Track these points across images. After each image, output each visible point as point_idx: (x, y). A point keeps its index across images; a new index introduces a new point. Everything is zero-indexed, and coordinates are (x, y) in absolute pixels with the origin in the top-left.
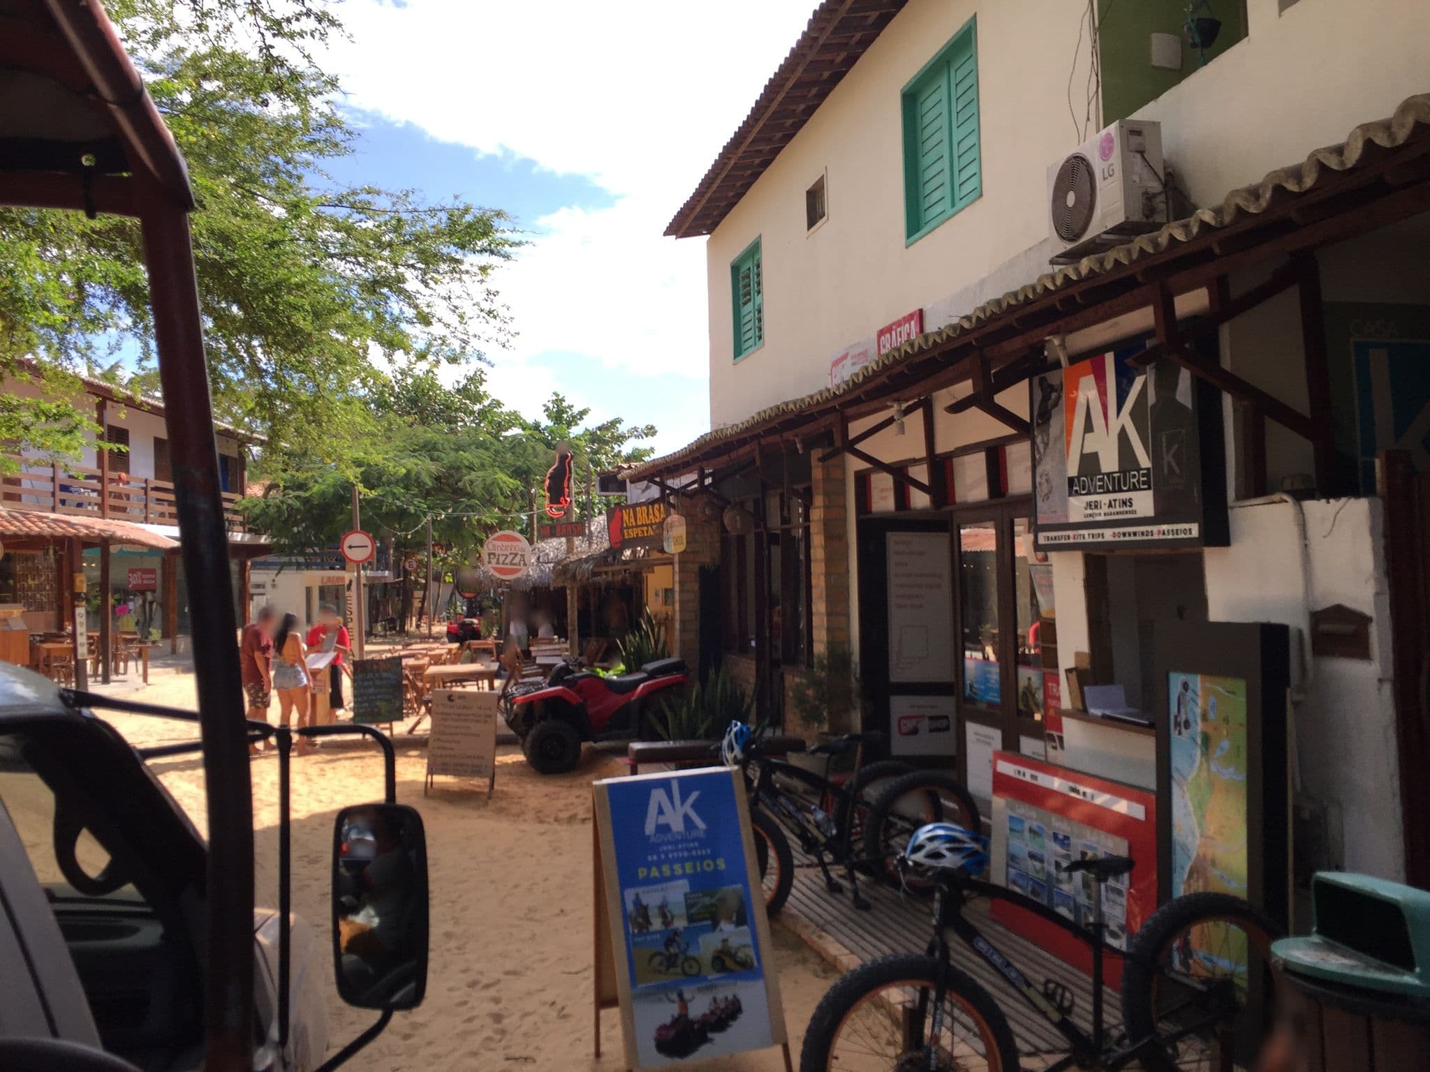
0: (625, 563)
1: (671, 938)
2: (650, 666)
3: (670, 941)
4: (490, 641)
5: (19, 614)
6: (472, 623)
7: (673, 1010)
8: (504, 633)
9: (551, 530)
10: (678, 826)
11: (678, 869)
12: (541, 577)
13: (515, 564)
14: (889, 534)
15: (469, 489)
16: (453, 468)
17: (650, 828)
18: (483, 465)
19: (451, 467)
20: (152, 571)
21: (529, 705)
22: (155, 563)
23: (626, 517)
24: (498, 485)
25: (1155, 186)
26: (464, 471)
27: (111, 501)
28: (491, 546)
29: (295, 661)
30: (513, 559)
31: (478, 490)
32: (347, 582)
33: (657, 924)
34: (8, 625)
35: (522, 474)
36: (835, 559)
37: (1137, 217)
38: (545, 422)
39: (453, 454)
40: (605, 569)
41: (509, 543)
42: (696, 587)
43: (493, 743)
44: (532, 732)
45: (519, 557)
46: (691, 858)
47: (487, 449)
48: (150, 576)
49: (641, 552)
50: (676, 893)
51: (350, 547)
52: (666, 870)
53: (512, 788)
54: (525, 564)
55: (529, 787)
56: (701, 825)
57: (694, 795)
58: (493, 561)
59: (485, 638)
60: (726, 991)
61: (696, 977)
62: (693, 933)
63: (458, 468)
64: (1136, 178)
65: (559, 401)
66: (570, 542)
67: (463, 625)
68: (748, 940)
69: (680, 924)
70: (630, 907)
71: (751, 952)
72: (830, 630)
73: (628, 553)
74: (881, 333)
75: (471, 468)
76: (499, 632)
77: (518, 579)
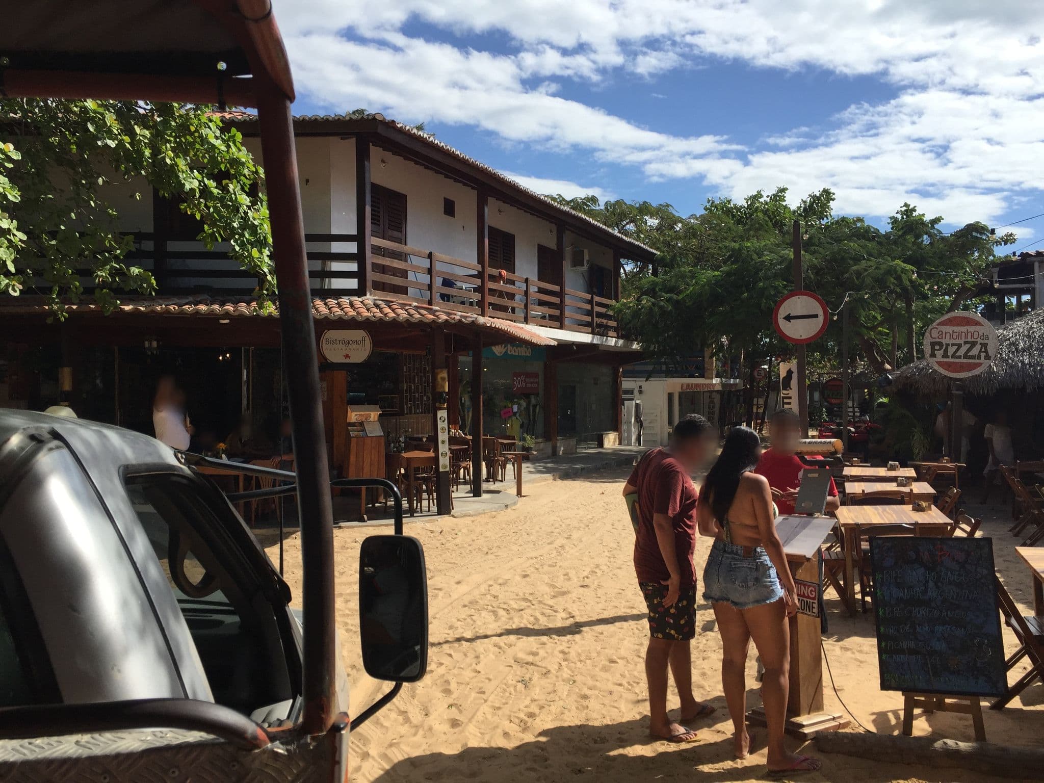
5: (376, 418)
12: (1011, 375)
13: (972, 357)
20: (536, 375)
22: (537, 367)
27: (490, 299)
28: (935, 334)
29: (757, 542)
30: (969, 350)
32: (783, 374)
34: (364, 430)
41: (963, 329)
45: (978, 347)
48: (532, 380)
51: (788, 318)
54: (988, 357)
58: (939, 353)
77: (976, 378)
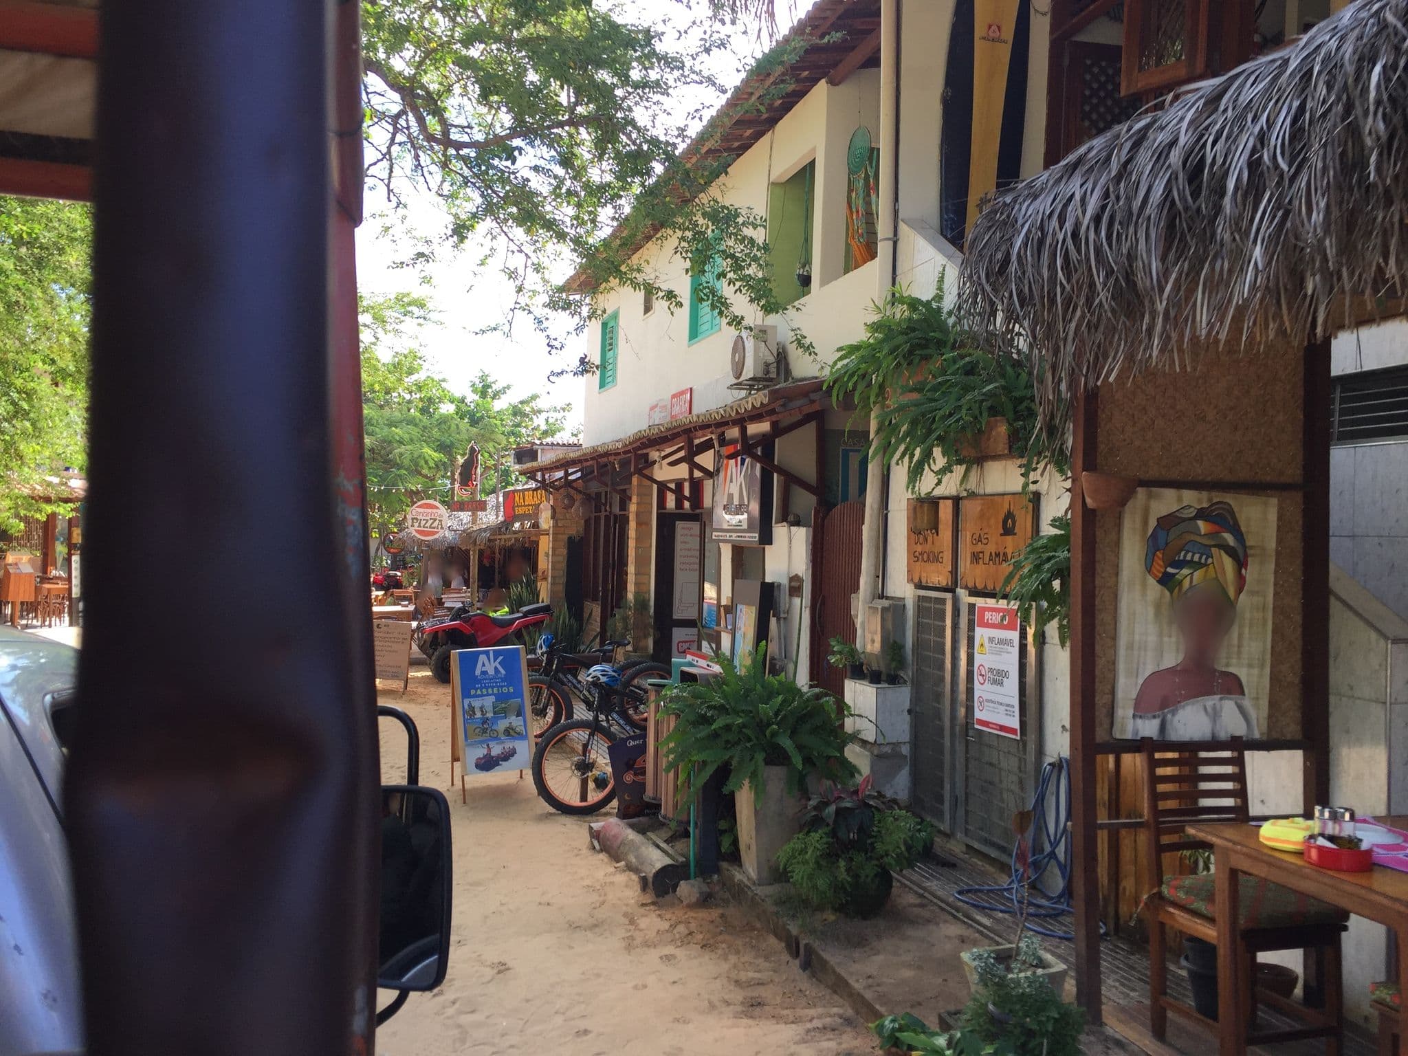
0: (515, 532)
1: (485, 721)
2: (525, 609)
3: (484, 723)
4: (410, 590)
5: (27, 560)
6: (396, 575)
7: (485, 751)
8: (422, 584)
9: (461, 507)
10: (491, 672)
11: (490, 691)
13: (434, 528)
14: (677, 523)
15: (398, 461)
16: (385, 441)
17: (478, 672)
18: (412, 440)
19: (384, 441)
21: (435, 634)
23: (517, 498)
24: (424, 458)
25: (771, 359)
26: (395, 445)
28: (414, 513)
30: (432, 523)
31: (406, 462)
33: (478, 715)
35: (445, 448)
36: (642, 538)
37: (760, 375)
38: (471, 398)
39: (386, 429)
40: (499, 537)
41: (430, 511)
42: (565, 552)
43: (406, 664)
44: (436, 653)
45: (437, 522)
46: (498, 687)
47: (416, 425)
49: (528, 524)
50: (489, 702)
52: (484, 691)
53: (420, 690)
54: (442, 528)
55: (432, 689)
56: (503, 672)
57: (501, 658)
58: (416, 525)
59: (406, 588)
60: (509, 745)
61: (497, 738)
62: (495, 720)
63: (390, 442)
64: (761, 355)
65: (483, 378)
66: (474, 514)
67: (388, 576)
68: (522, 723)
69: (490, 715)
70: (466, 707)
71: (523, 728)
72: (636, 584)
73: (517, 525)
74: (674, 396)
75: (401, 442)
76: (419, 583)
77: (436, 540)
